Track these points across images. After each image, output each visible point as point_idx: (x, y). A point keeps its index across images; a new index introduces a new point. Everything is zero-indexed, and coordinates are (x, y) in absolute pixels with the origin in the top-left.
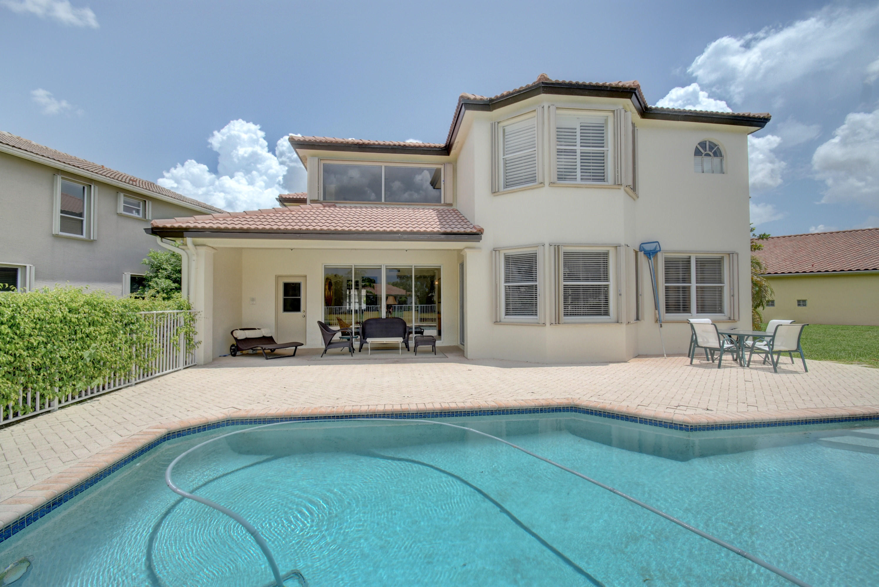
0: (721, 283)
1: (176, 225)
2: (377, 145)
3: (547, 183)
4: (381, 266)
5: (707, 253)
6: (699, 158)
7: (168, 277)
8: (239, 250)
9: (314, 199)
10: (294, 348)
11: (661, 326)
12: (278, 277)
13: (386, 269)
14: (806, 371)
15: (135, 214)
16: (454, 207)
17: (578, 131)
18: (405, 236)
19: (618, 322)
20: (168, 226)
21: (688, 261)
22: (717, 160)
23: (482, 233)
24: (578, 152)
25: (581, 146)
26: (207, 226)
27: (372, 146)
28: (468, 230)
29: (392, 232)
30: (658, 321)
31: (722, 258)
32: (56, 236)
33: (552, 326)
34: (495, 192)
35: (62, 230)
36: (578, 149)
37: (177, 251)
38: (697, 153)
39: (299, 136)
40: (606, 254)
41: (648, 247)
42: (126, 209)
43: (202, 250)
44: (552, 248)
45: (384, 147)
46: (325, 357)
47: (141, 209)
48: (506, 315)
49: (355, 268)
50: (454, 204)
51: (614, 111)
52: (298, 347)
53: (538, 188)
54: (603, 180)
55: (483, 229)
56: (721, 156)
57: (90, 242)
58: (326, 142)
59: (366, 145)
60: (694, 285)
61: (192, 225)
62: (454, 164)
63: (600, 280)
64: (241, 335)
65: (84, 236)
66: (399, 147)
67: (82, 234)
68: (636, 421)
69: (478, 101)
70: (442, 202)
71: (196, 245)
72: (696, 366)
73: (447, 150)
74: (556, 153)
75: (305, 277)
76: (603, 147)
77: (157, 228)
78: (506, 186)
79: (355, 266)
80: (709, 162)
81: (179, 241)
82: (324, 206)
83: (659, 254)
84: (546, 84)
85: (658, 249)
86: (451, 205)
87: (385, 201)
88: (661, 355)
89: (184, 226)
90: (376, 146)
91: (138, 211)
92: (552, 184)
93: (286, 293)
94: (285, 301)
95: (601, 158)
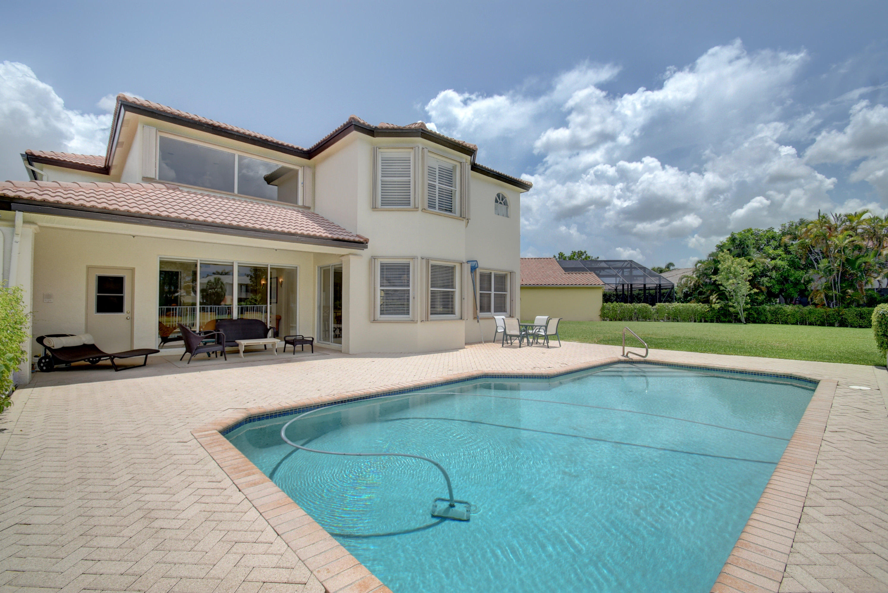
0: (505, 291)
2: (235, 132)
3: (420, 209)
4: (233, 263)
5: (499, 270)
6: (497, 204)
9: (149, 176)
10: (145, 356)
11: (478, 322)
12: (89, 269)
13: (239, 266)
14: (560, 346)
16: (312, 210)
17: (437, 171)
18: (303, 239)
19: (461, 319)
21: (490, 276)
22: (505, 207)
23: (367, 243)
24: (437, 187)
25: (439, 183)
27: (229, 132)
28: (347, 238)
30: (476, 317)
31: (506, 275)
33: (422, 323)
34: (374, 207)
36: (437, 185)
38: (496, 200)
39: (130, 96)
40: (453, 268)
41: (472, 264)
44: (424, 261)
45: (243, 135)
46: (192, 364)
48: (381, 314)
49: (201, 264)
50: (312, 208)
51: (461, 163)
52: (149, 356)
53: (412, 211)
54: (451, 211)
55: (368, 239)
56: (505, 204)
58: (172, 113)
59: (222, 128)
60: (493, 292)
62: (313, 168)
63: (450, 287)
64: (57, 343)
66: (260, 140)
68: (522, 378)
69: (366, 126)
70: (300, 203)
71: (25, 222)
72: (506, 347)
73: (311, 154)
74: (428, 186)
75: (131, 270)
76: (452, 187)
78: (384, 204)
79: (200, 261)
80: (501, 208)
82: (168, 189)
83: (477, 269)
84: (424, 130)
85: (477, 266)
86: (309, 208)
87: (239, 193)
88: (480, 342)
89: (9, 194)
90: (233, 133)
92: (424, 210)
93: (100, 288)
94: (99, 299)
95: (450, 195)
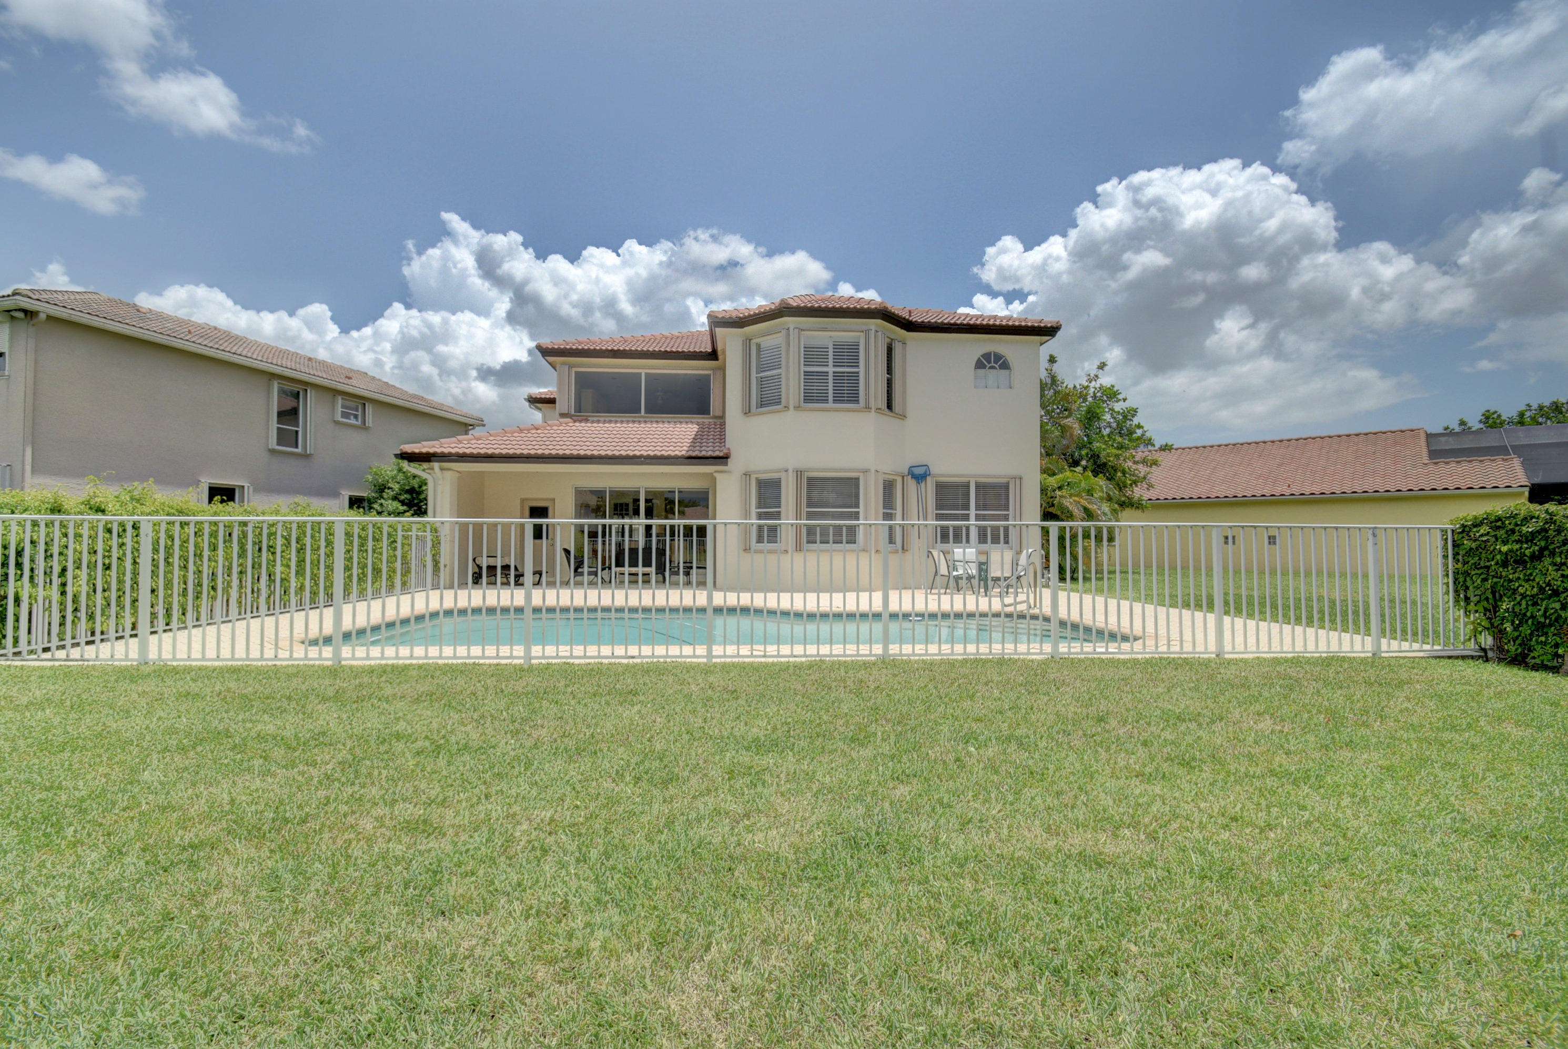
0: (1007, 510)
1: (424, 450)
2: (634, 351)
3: (791, 407)
4: (640, 489)
5: (994, 477)
6: (981, 372)
7: (395, 498)
8: (482, 473)
9: (563, 412)
12: (523, 501)
13: (645, 490)
15: (352, 421)
16: (724, 420)
17: (831, 351)
19: (866, 550)
20: (417, 451)
21: (967, 486)
22: (1004, 372)
23: (730, 457)
24: (831, 372)
25: (834, 366)
26: (453, 451)
27: (629, 353)
28: (716, 454)
29: (635, 457)
31: (1003, 483)
32: (272, 452)
33: (794, 554)
34: (747, 412)
35: (279, 444)
36: (831, 369)
37: (424, 475)
38: (979, 365)
40: (856, 479)
41: (918, 471)
42: (345, 415)
43: (448, 474)
44: (795, 473)
45: (642, 353)
47: (359, 413)
48: (758, 542)
49: (611, 491)
50: (724, 417)
51: (864, 332)
53: (782, 411)
54: (855, 401)
55: (731, 453)
56: (1008, 367)
57: (306, 456)
59: (622, 351)
60: (972, 513)
61: (439, 450)
62: (723, 369)
63: (850, 507)
65: (299, 450)
67: (297, 447)
69: (727, 319)
70: (712, 413)
73: (713, 355)
74: (803, 374)
75: (554, 500)
76: (857, 366)
77: (406, 453)
78: (761, 405)
79: (609, 488)
80: (993, 375)
81: (425, 465)
82: (575, 421)
83: (929, 479)
85: (929, 472)
86: (721, 417)
87: (645, 413)
89: (432, 451)
90: (633, 353)
91: (356, 417)
92: (797, 408)
95: (853, 377)
